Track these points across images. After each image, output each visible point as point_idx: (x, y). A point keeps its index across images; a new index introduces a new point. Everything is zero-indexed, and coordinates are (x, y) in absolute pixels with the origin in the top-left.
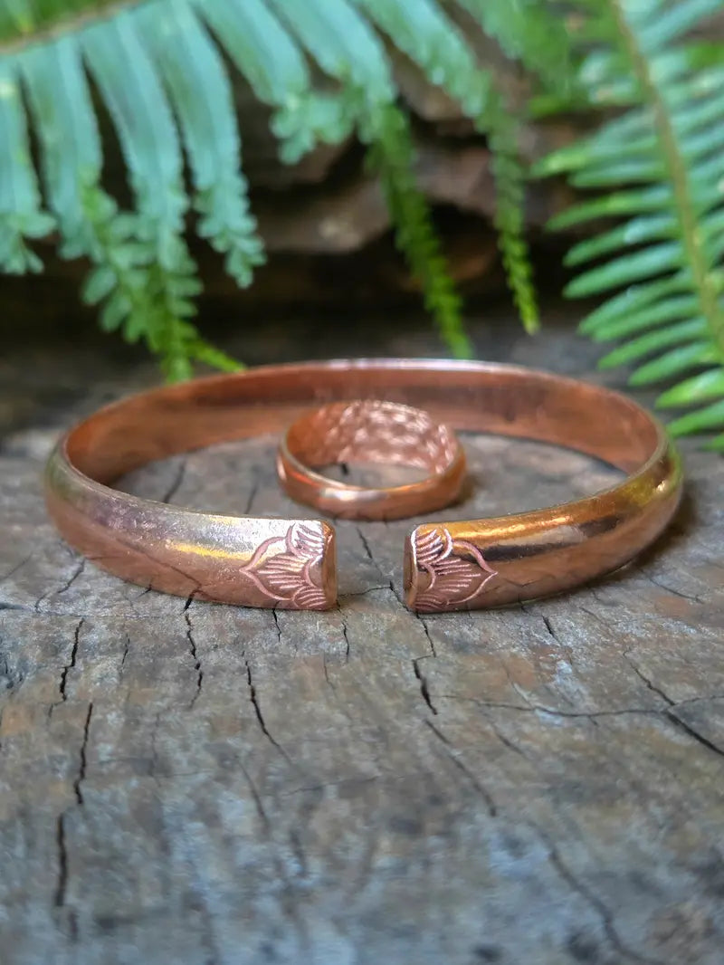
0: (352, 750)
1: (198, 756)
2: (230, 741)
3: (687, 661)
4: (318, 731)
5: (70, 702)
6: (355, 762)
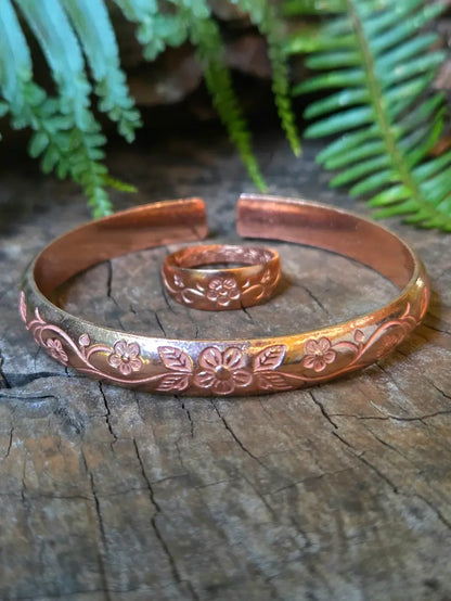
0: (300, 457)
4: (275, 446)
5: (120, 440)
6: (306, 466)
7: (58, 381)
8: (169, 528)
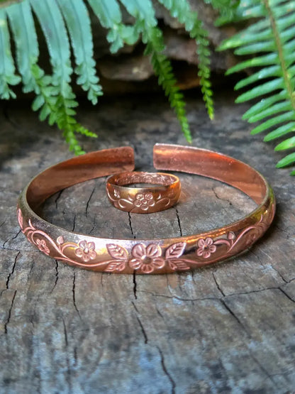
0: (103, 314)
1: (49, 315)
2: (61, 309)
3: (236, 277)
4: (94, 305)
5: (9, 290)
6: (103, 319)
8: (5, 344)
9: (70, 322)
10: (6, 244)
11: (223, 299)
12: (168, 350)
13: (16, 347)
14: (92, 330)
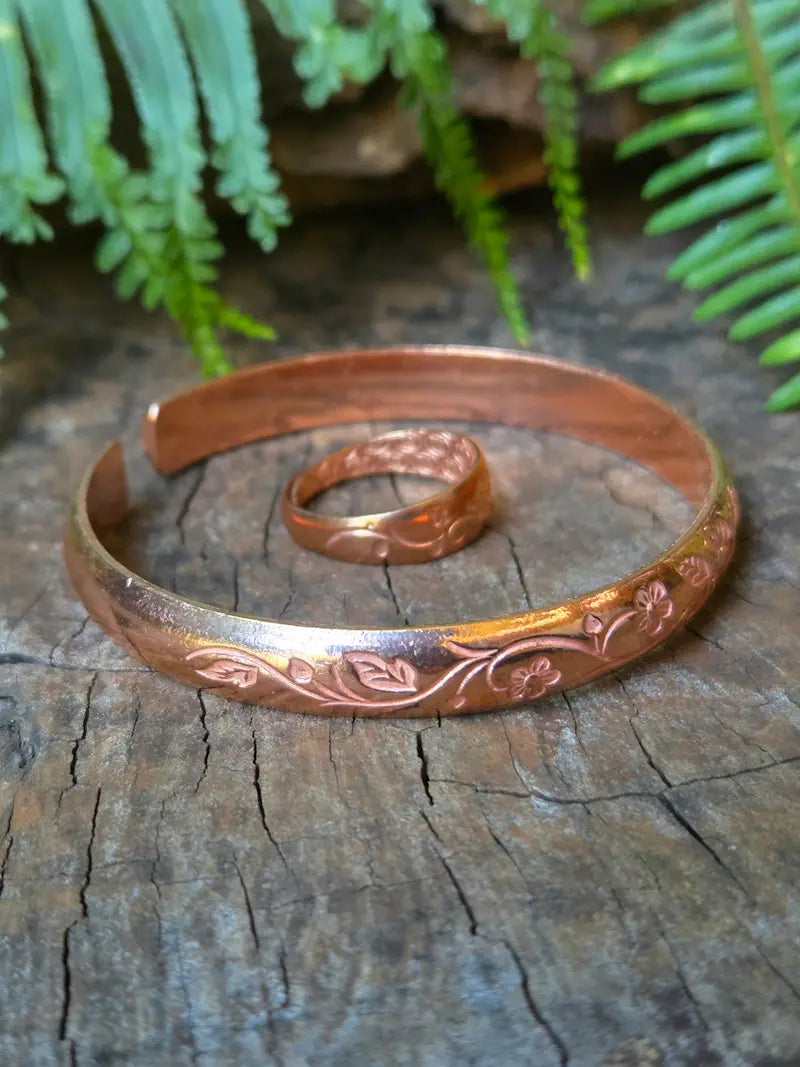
0: (346, 850)
1: (199, 858)
2: (229, 838)
3: (693, 730)
4: (317, 826)
5: (80, 787)
6: (348, 866)
7: (29, 673)
8: (86, 947)
9: (260, 879)
10: (58, 653)
11: (667, 795)
12: (538, 953)
13: (117, 958)
14: (322, 899)
